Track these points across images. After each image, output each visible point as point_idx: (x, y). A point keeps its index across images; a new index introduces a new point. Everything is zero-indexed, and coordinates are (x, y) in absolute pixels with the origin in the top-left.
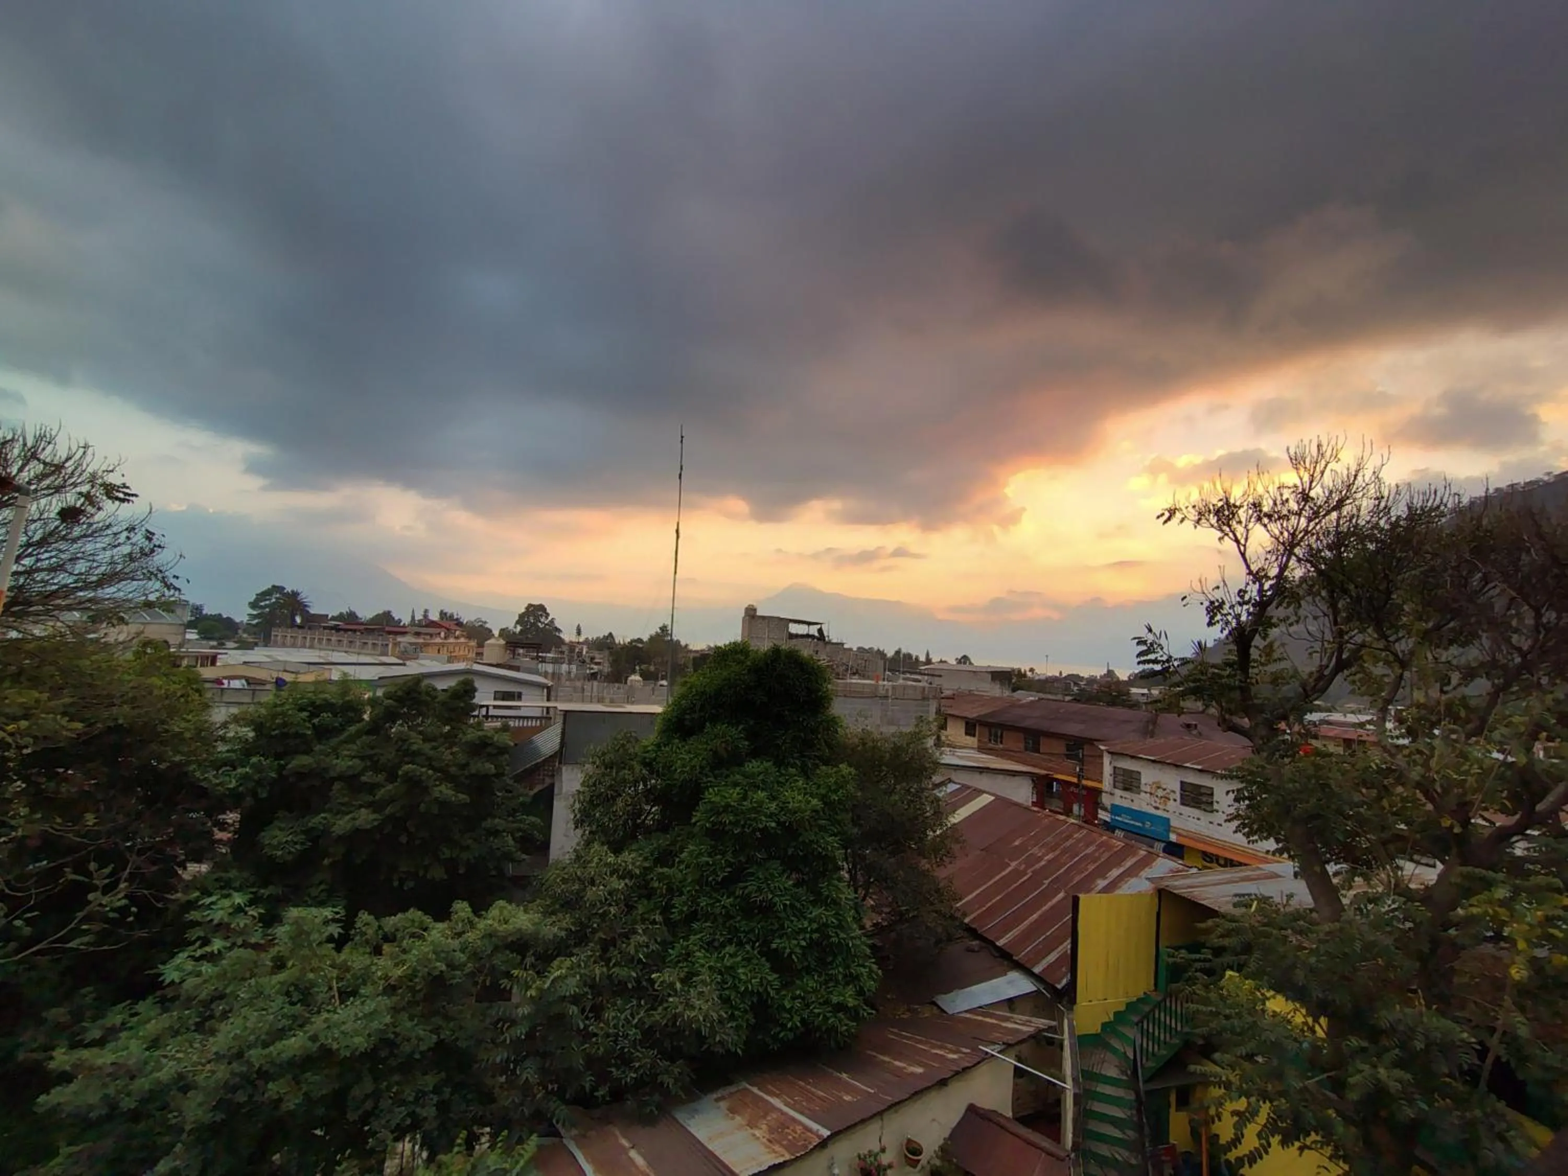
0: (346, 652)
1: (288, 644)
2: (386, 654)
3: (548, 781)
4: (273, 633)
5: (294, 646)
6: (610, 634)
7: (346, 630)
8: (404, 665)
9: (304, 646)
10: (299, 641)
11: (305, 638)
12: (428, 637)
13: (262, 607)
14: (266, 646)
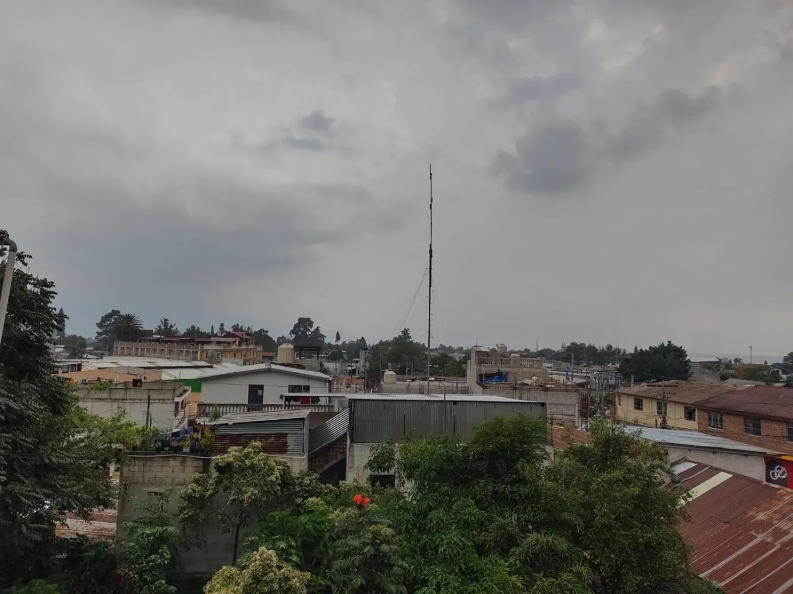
0: (168, 358)
1: (125, 354)
2: (195, 359)
3: (340, 457)
4: (114, 346)
5: (129, 355)
6: (363, 338)
7: (166, 342)
8: (212, 367)
9: (136, 355)
10: (133, 351)
11: (137, 348)
12: (227, 345)
13: (106, 326)
14: (110, 355)
